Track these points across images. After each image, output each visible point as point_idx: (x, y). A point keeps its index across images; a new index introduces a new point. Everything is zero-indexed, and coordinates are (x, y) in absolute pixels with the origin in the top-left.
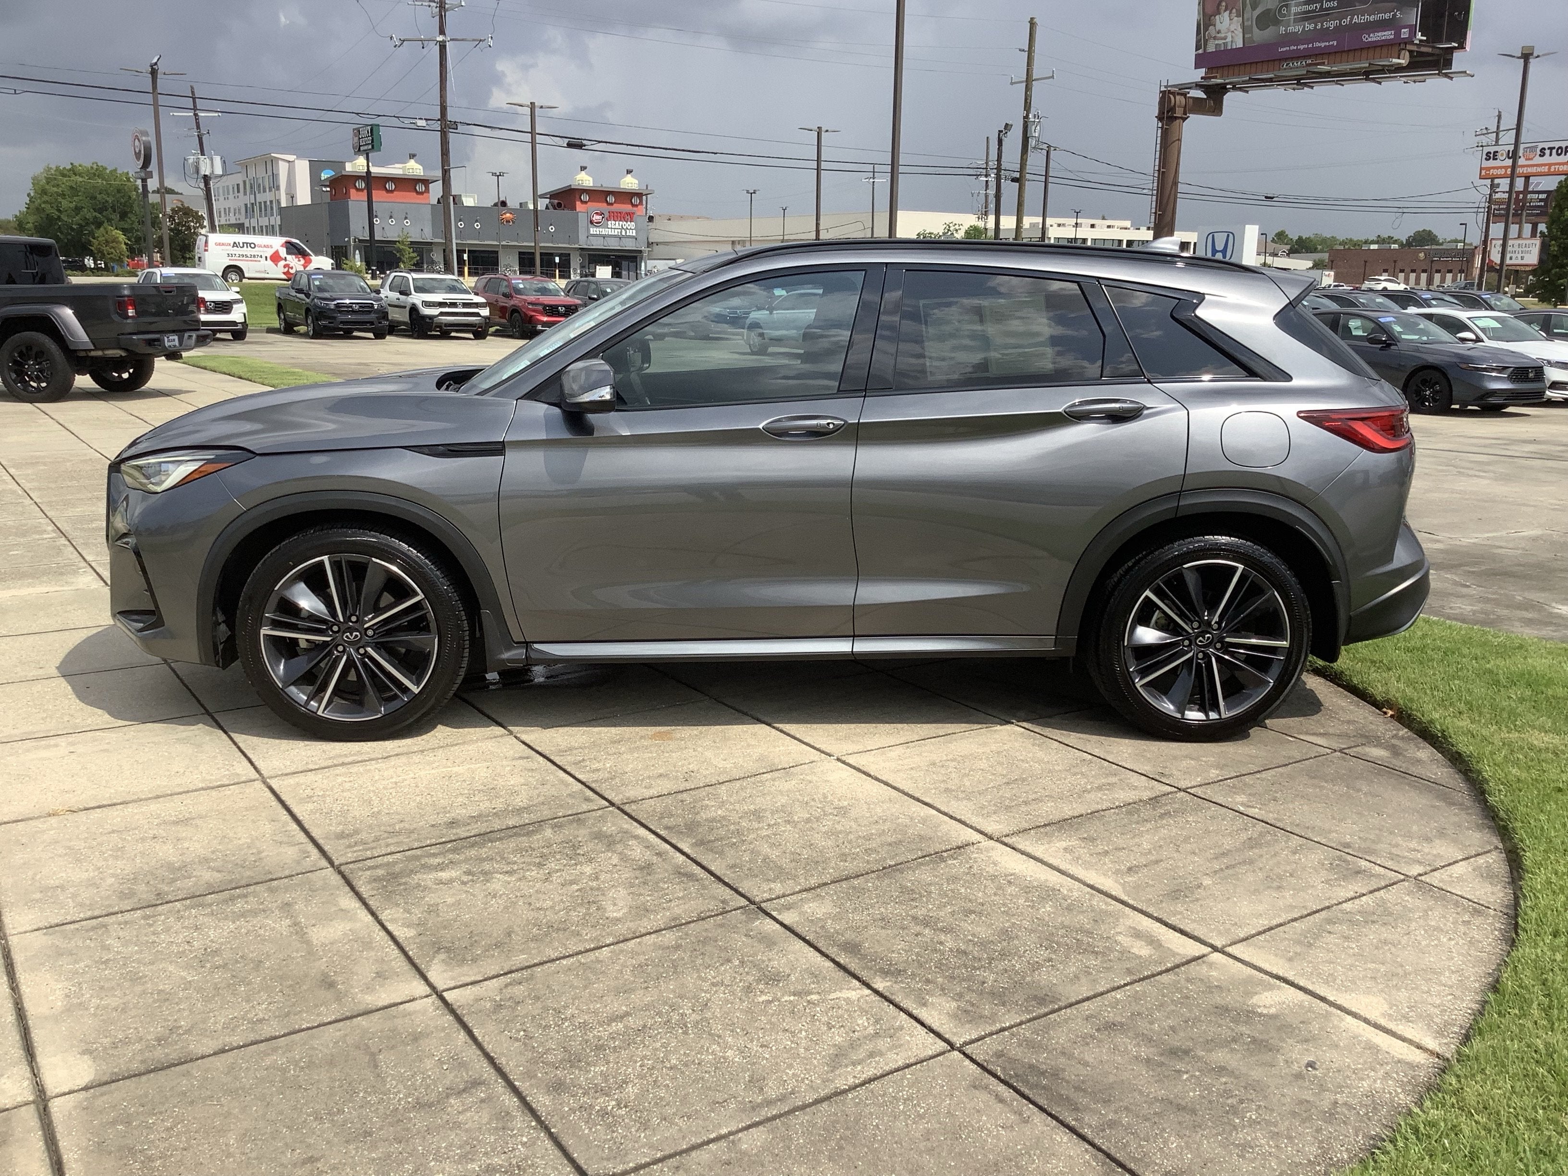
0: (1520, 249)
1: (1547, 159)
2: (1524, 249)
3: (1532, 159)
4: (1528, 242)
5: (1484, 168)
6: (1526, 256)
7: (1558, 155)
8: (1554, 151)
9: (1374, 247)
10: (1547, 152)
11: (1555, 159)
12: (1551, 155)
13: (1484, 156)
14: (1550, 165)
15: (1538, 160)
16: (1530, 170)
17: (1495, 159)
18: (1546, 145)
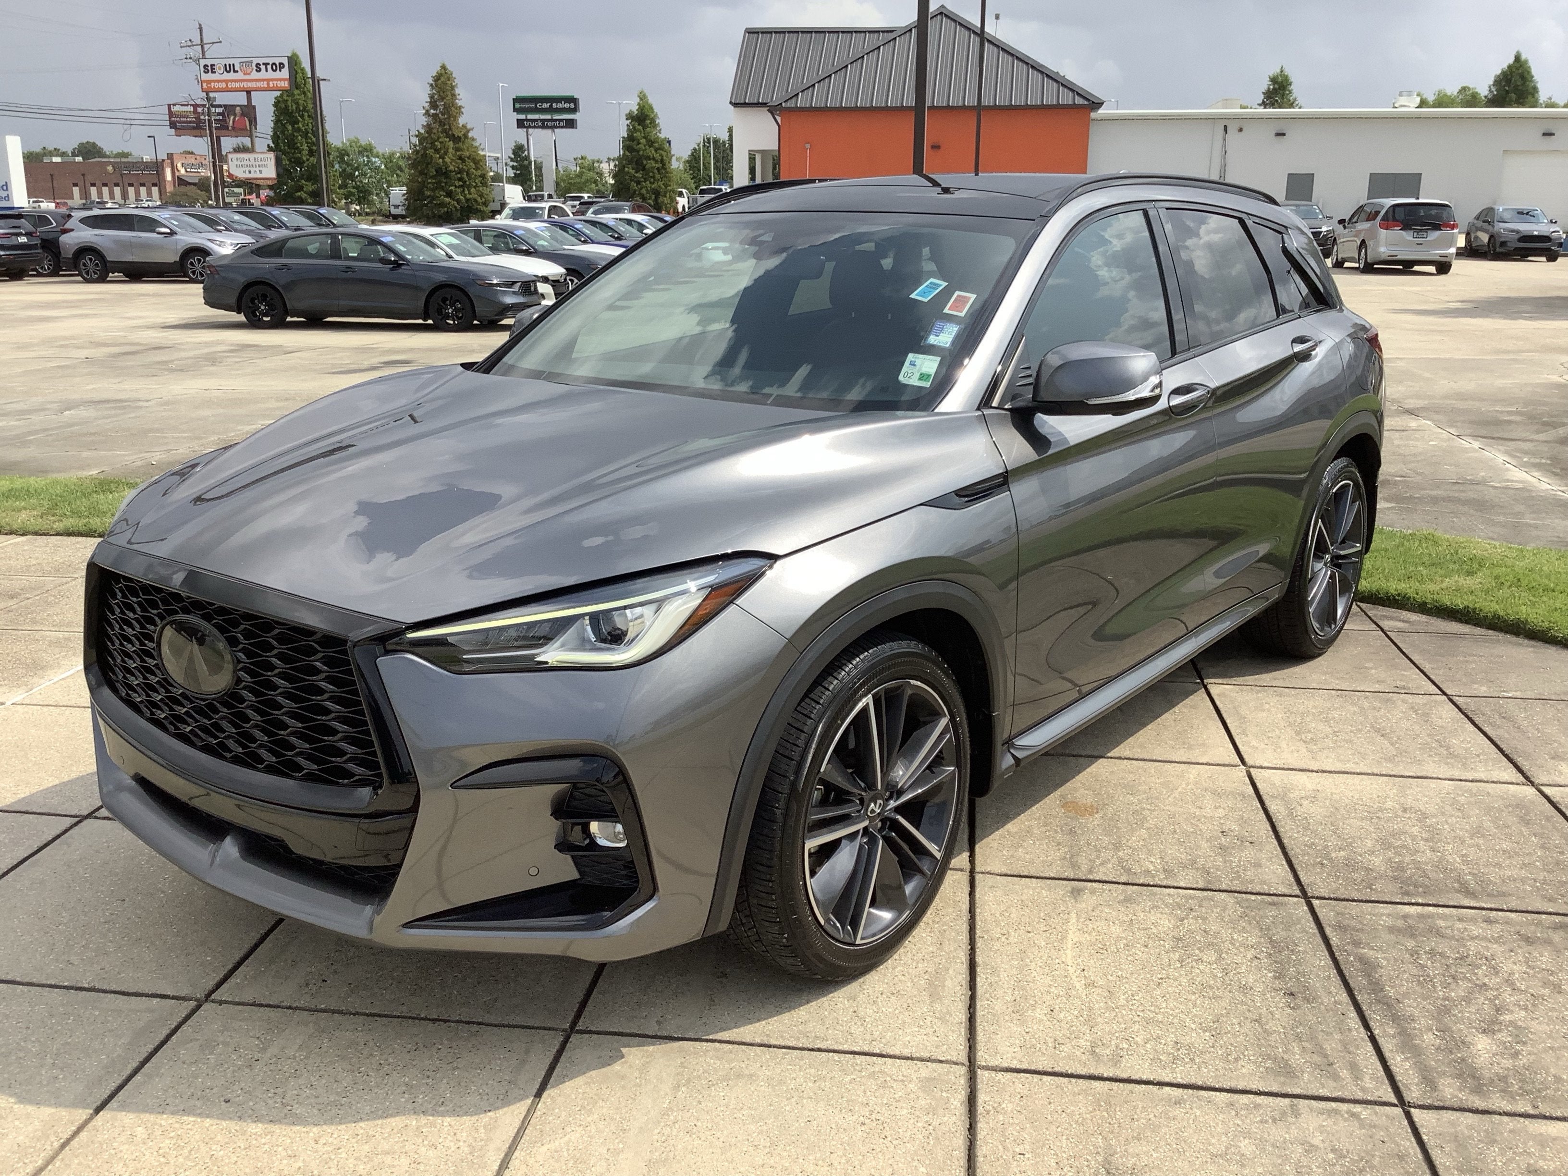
0: (257, 164)
1: (263, 74)
2: (261, 163)
3: (249, 74)
4: (262, 156)
5: (205, 81)
6: (264, 169)
7: (275, 71)
8: (269, 67)
9: (57, 160)
10: (263, 67)
11: (270, 74)
12: (267, 71)
13: (202, 69)
14: (268, 80)
15: (255, 75)
16: (250, 85)
17: (213, 72)
18: (261, 61)
